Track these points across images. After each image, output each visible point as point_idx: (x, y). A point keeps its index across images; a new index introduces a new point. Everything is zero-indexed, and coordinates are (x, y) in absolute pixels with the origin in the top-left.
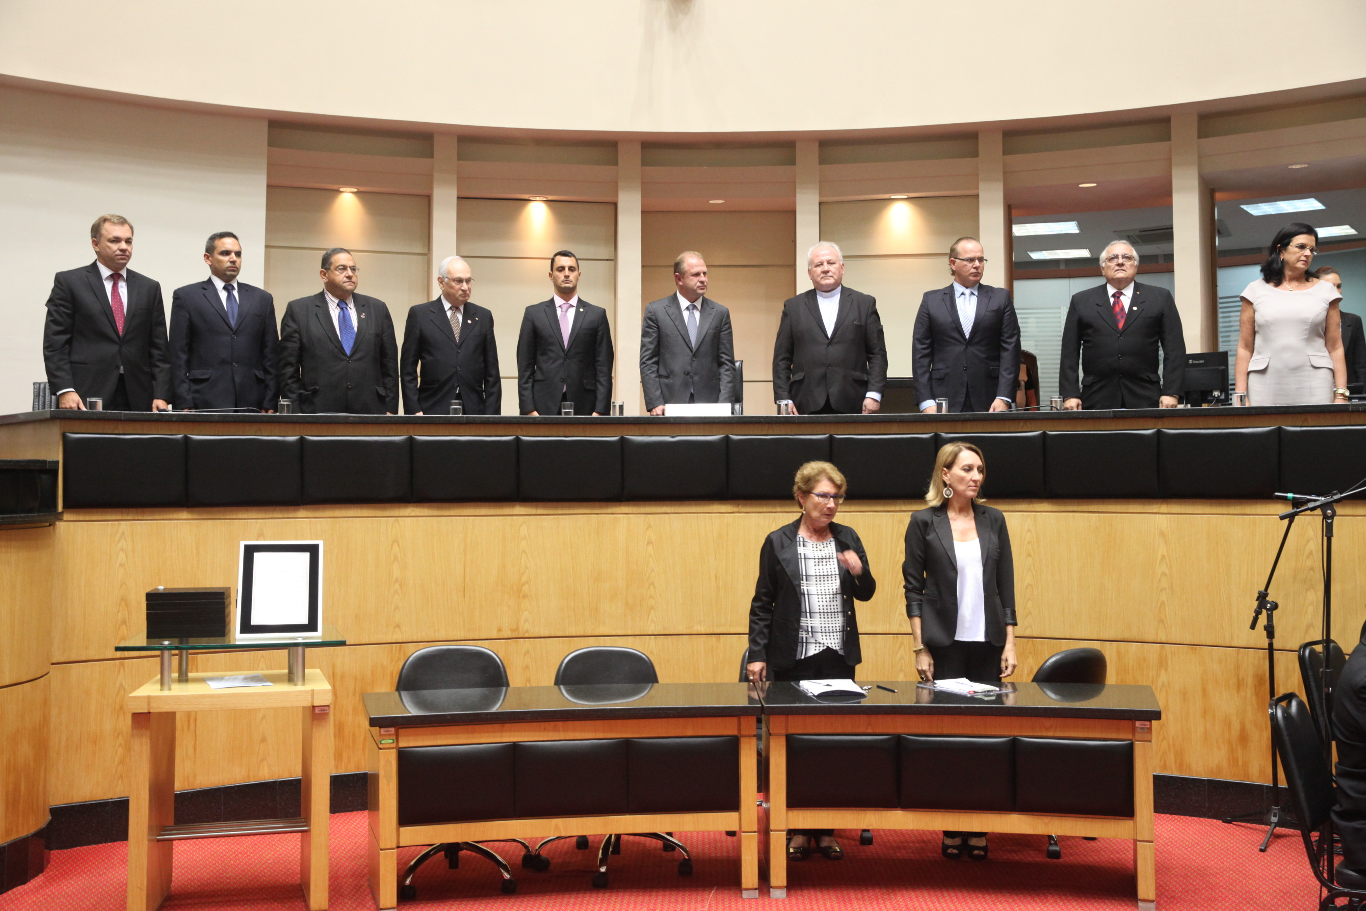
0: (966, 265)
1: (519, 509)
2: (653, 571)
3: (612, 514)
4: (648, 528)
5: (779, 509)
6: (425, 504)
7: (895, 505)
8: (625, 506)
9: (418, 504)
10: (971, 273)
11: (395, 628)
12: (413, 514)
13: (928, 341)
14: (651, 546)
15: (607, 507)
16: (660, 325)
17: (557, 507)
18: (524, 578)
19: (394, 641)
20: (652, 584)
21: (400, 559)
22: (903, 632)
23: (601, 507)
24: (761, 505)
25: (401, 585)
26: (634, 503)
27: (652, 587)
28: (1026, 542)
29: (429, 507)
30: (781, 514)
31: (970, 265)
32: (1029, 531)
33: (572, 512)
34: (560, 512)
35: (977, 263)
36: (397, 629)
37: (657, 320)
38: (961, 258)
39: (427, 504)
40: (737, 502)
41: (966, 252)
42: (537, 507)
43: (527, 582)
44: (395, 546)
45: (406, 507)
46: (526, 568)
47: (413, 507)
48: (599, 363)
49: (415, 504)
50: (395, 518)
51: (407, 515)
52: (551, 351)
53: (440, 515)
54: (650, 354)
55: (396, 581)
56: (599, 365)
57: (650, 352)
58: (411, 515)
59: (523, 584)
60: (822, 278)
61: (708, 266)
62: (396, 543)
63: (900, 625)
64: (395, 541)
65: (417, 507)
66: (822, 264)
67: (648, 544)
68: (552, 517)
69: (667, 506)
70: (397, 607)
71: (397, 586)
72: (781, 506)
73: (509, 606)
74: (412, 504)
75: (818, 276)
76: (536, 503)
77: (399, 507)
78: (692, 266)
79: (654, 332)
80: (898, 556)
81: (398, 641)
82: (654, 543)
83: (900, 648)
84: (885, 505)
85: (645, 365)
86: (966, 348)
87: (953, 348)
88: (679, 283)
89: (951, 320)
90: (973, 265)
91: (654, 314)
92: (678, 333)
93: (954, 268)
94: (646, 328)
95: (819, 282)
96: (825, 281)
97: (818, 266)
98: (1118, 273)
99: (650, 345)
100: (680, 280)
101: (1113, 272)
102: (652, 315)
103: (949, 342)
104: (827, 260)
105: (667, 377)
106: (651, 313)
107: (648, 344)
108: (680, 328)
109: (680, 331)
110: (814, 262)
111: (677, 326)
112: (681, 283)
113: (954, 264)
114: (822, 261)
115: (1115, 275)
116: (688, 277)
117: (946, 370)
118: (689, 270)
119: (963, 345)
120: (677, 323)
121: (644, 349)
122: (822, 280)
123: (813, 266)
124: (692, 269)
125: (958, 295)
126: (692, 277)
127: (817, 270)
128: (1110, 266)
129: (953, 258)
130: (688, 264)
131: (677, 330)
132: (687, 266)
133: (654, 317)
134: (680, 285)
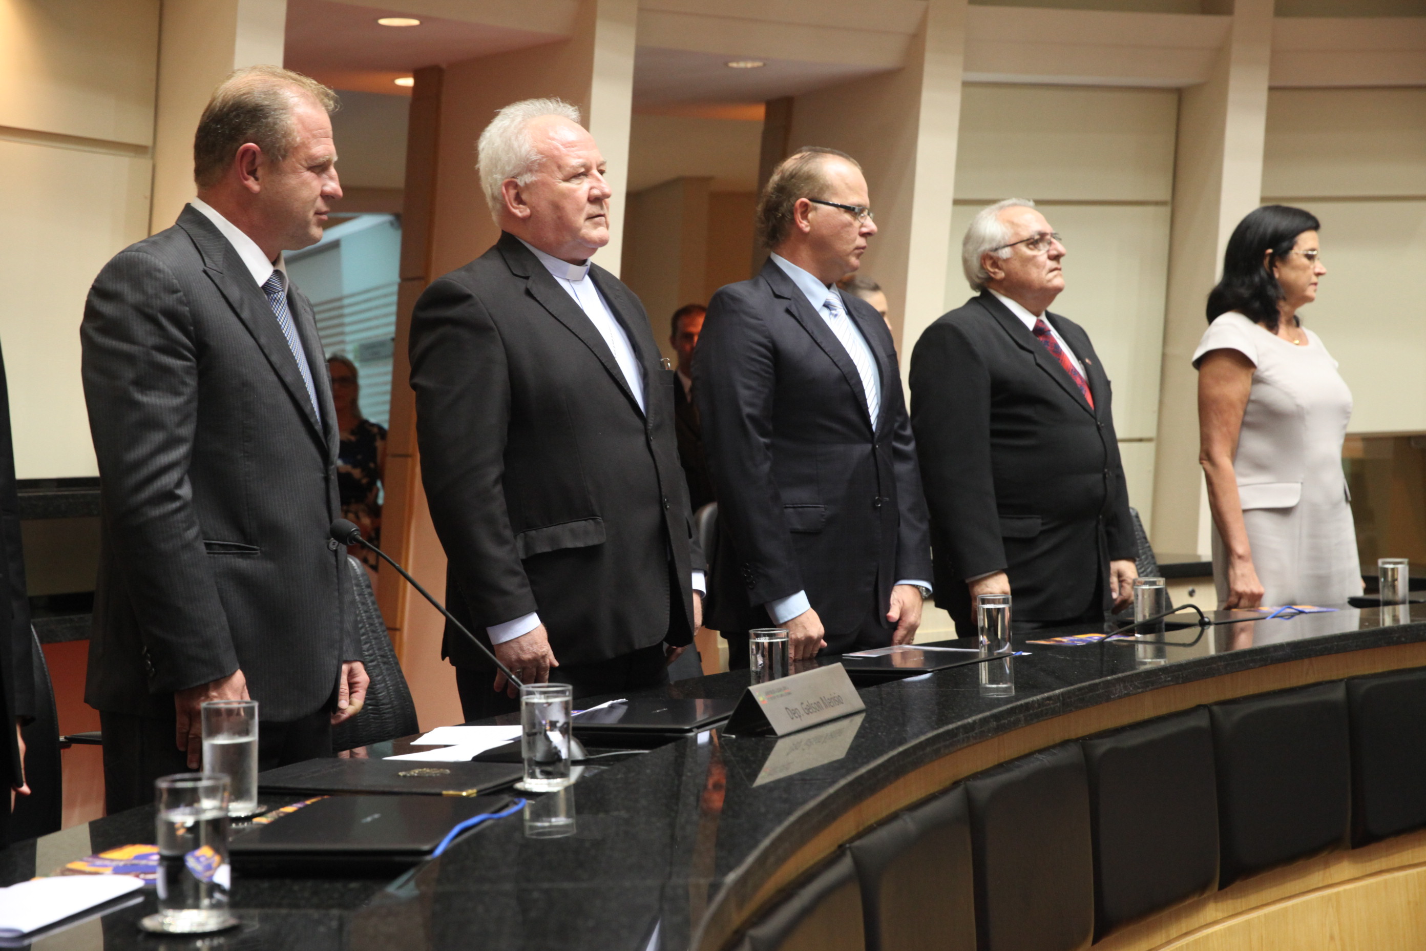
0: (848, 224)
13: (771, 427)
16: (213, 343)
31: (856, 224)
37: (197, 323)
38: (835, 200)
41: (851, 188)
54: (186, 457)
66: (586, 172)
75: (580, 209)
78: (311, 133)
79: (190, 372)
85: (176, 505)
86: (874, 449)
87: (840, 448)
88: (246, 182)
89: (837, 371)
90: (862, 226)
91: (184, 298)
92: (275, 379)
93: (807, 226)
94: (154, 353)
95: (579, 230)
96: (596, 228)
97: (577, 176)
98: (1055, 276)
99: (180, 424)
100: (253, 173)
101: (1044, 272)
102: (180, 301)
103: (830, 430)
104: (599, 163)
105: (243, 552)
106: (175, 291)
107: (172, 420)
108: (274, 358)
109: (282, 373)
110: (561, 162)
111: (266, 351)
112: (253, 185)
113: (805, 216)
114: (589, 164)
115: (1049, 281)
116: (295, 171)
117: (826, 509)
118: (304, 145)
119: (867, 441)
120: (263, 341)
121: (157, 437)
122: (588, 223)
123: (560, 175)
124: (313, 141)
125: (817, 305)
126: (308, 175)
127: (574, 191)
128: (1034, 257)
129: (805, 197)
130: (301, 121)
131: (268, 366)
132: (300, 127)
133: (188, 309)
134: (247, 189)
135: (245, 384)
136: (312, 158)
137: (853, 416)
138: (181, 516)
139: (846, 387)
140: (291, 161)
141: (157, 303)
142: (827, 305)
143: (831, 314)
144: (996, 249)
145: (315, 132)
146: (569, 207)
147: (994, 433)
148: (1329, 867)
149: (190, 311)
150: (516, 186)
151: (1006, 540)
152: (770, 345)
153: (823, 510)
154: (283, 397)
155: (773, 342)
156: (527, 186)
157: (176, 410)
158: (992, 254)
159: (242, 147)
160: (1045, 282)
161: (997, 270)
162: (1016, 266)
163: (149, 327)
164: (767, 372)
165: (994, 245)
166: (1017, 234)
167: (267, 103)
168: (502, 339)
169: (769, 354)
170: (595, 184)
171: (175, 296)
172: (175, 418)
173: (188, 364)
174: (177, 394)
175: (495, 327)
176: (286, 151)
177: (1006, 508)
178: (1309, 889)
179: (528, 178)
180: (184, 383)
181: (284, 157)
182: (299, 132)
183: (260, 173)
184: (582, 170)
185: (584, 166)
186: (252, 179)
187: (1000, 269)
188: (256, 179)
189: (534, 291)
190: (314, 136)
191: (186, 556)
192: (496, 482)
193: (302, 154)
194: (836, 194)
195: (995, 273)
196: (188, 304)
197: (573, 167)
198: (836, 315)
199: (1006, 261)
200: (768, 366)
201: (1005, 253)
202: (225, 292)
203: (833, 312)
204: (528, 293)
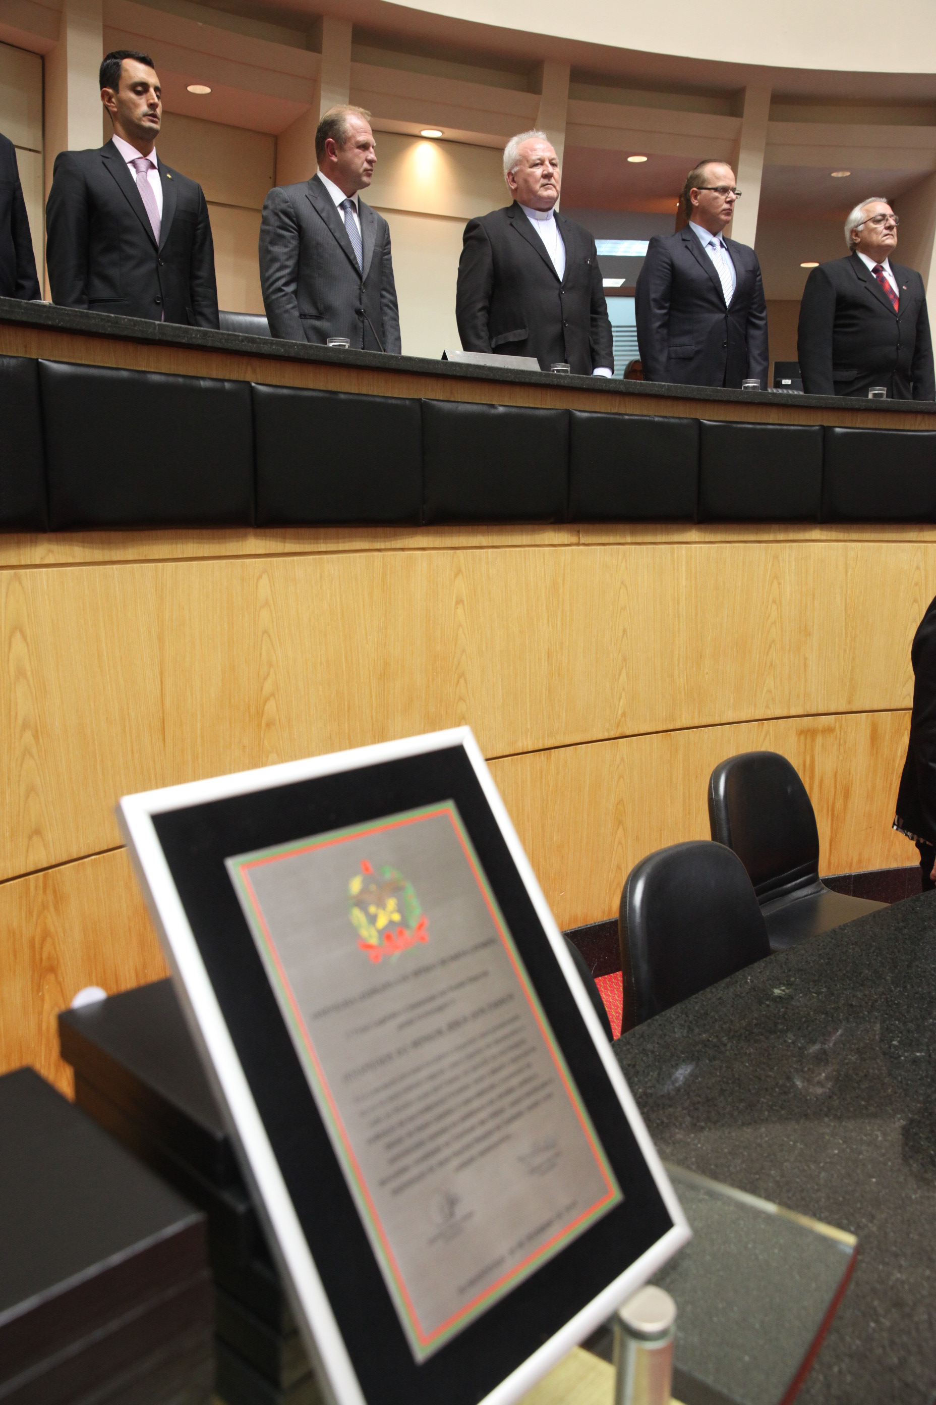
0: (717, 198)
1: (254, 544)
2: (464, 651)
3: (403, 549)
4: (456, 575)
5: (629, 539)
6: (75, 535)
7: (769, 532)
8: (423, 534)
9: (60, 535)
10: (724, 210)
11: (30, 838)
12: (50, 560)
13: (667, 305)
14: (460, 606)
15: (395, 536)
16: (304, 225)
17: (316, 539)
18: (268, 687)
19: (31, 868)
20: (462, 675)
21: (29, 673)
22: (770, 717)
23: (386, 537)
24: (607, 532)
25: (36, 737)
26: (435, 528)
27: (462, 681)
28: (913, 584)
29: (84, 542)
30: (633, 547)
31: (722, 198)
32: (918, 568)
33: (341, 546)
34: (322, 547)
35: (732, 195)
36: (35, 839)
37: (297, 216)
38: (709, 186)
39: (80, 535)
40: (576, 527)
41: (718, 178)
42: (284, 538)
43: (273, 695)
44: (18, 637)
45: (34, 542)
46: (270, 665)
47: (50, 541)
48: (199, 281)
49: (52, 535)
50: (12, 572)
51: (38, 562)
52: (127, 242)
53: (107, 559)
54: (289, 274)
55: (25, 726)
56: (201, 285)
57: (288, 271)
58: (46, 562)
59: (267, 700)
60: (543, 185)
61: (375, 132)
62: (18, 635)
63: (767, 707)
64: (17, 628)
65: (58, 541)
66: (542, 163)
67: (457, 603)
68: (311, 557)
69: (483, 533)
70: (31, 790)
71: (28, 736)
72: (633, 533)
73: (244, 747)
74: (46, 536)
75: (537, 181)
76: (283, 530)
77: (19, 543)
78: (357, 130)
79: (293, 238)
80: (769, 607)
81: (40, 867)
82: (465, 603)
83: (764, 739)
84: (757, 532)
85: (283, 293)
86: (726, 318)
87: (706, 315)
88: (331, 158)
89: (706, 275)
90: (727, 198)
91: (291, 205)
92: (336, 243)
93: (697, 203)
94: (277, 229)
95: (537, 192)
96: (546, 191)
97: (536, 165)
98: (887, 239)
99: (287, 260)
100: (334, 153)
101: (880, 237)
102: (289, 207)
103: (701, 306)
104: (550, 158)
105: (319, 317)
106: (287, 202)
107: (283, 258)
108: (337, 235)
109: (339, 241)
110: (529, 159)
111: (332, 231)
112: (335, 159)
113: (696, 198)
114: (542, 158)
115: (883, 241)
116: (351, 149)
117: (695, 347)
118: (354, 136)
119: (722, 312)
120: (331, 226)
121: (277, 265)
122: (542, 189)
123: (527, 165)
124: (357, 135)
125: (704, 243)
126: (357, 151)
127: (534, 172)
128: (876, 228)
129: (695, 187)
130: (352, 126)
131: (333, 238)
132: (351, 128)
133: (293, 210)
134: (332, 161)
135: (318, 244)
136: (357, 142)
137: (714, 299)
138: (284, 298)
139: (710, 284)
140: (349, 144)
141: (279, 207)
142: (711, 243)
143: (713, 249)
144: (857, 227)
145: (358, 130)
146: (531, 180)
147: (835, 326)
148: (923, 531)
149: (295, 212)
150: (512, 175)
151: (836, 383)
152: (669, 262)
153: (694, 347)
154: (339, 251)
155: (671, 261)
156: (516, 173)
157: (285, 253)
158: (855, 229)
159: (326, 141)
160: (880, 242)
161: (857, 238)
162: (866, 234)
163: (276, 218)
164: (666, 276)
165: (856, 224)
166: (868, 216)
167: (336, 119)
168: (491, 245)
169: (668, 267)
170: (545, 169)
171: (286, 204)
172: (284, 257)
173: (293, 234)
174: (286, 247)
175: (488, 238)
176: (346, 140)
177: (837, 365)
178: (904, 540)
179: (516, 169)
180: (290, 242)
181: (345, 143)
182: (350, 131)
183: (337, 152)
184: (538, 162)
185: (539, 159)
186: (334, 156)
187: (859, 237)
188: (336, 156)
189: (514, 224)
190: (358, 132)
191: (286, 316)
192: (481, 310)
193: (353, 141)
194: (709, 183)
195: (856, 240)
196: (294, 208)
197: (533, 160)
198: (715, 249)
199: (861, 231)
200: (668, 273)
201: (861, 228)
202: (314, 205)
203: (714, 248)
204: (511, 225)
